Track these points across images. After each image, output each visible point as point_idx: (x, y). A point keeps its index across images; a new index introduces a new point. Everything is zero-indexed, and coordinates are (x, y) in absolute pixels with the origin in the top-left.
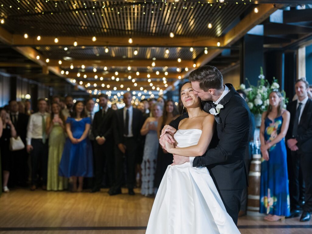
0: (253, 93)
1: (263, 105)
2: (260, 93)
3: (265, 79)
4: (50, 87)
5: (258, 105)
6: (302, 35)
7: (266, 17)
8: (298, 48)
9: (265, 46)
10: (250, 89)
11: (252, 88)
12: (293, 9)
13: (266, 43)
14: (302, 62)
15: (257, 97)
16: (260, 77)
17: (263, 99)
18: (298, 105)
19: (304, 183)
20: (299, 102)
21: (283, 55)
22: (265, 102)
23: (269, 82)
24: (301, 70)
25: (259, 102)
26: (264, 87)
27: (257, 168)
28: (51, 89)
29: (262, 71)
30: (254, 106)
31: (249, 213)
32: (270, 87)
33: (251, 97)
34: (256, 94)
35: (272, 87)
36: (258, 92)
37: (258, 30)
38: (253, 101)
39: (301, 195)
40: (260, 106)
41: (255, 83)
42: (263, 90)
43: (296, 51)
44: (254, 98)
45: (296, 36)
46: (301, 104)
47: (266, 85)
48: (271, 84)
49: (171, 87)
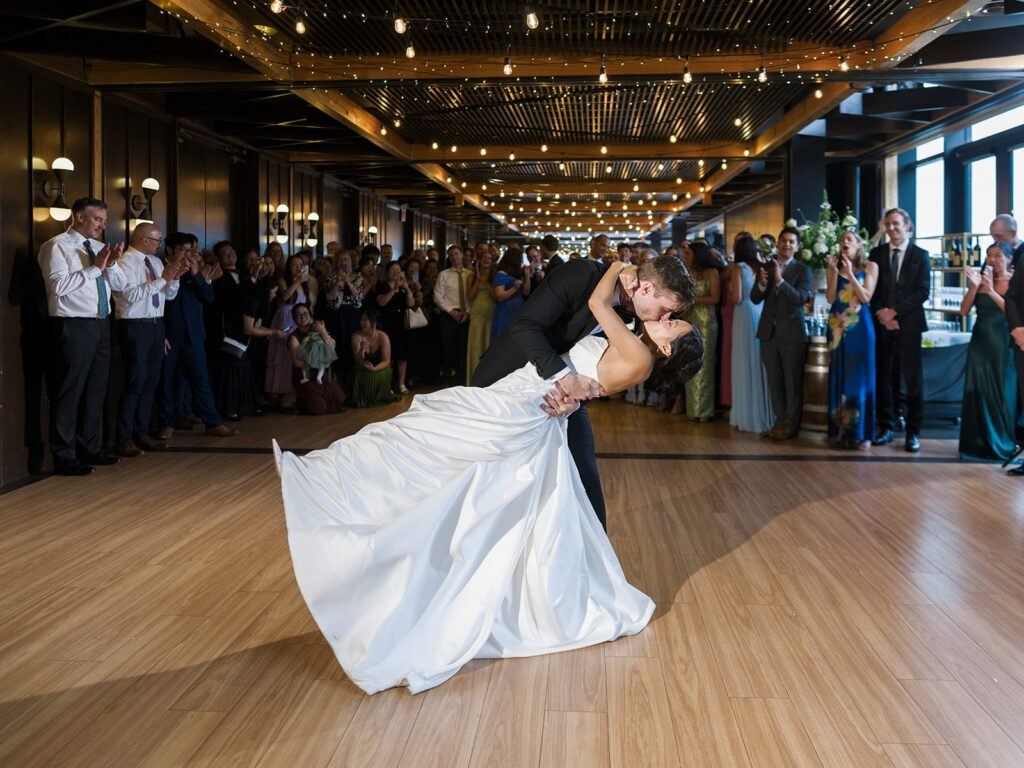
0: (811, 233)
1: (828, 253)
2: (824, 233)
3: (831, 210)
4: (464, 227)
5: (821, 253)
6: (896, 134)
7: (835, 106)
8: (883, 157)
9: (827, 154)
10: (806, 227)
11: (810, 224)
12: (879, 90)
13: (828, 150)
14: (891, 180)
15: (819, 240)
16: (822, 206)
17: (829, 244)
18: (891, 254)
20: (893, 247)
21: (858, 169)
22: (833, 248)
23: (839, 214)
24: (891, 194)
25: (823, 248)
26: (830, 224)
27: (821, 360)
28: (465, 231)
29: (826, 197)
30: (814, 254)
31: (803, 434)
32: (840, 224)
33: (809, 240)
34: (818, 235)
35: (845, 223)
36: (820, 232)
37: (816, 127)
38: (811, 246)
39: (897, 407)
40: (823, 256)
41: (814, 216)
42: (829, 229)
43: (881, 162)
44: (814, 242)
45: (883, 137)
46: (897, 251)
47: (833, 220)
48: (842, 217)
49: (659, 226)
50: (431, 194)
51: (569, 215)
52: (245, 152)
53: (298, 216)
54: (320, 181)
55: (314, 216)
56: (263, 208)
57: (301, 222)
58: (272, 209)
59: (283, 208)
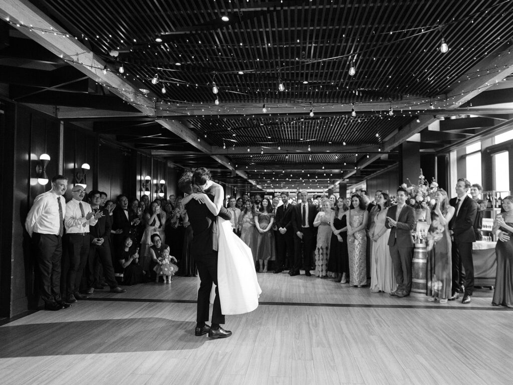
0: (414, 191)
1: (423, 201)
2: (422, 191)
3: (424, 179)
5: (420, 201)
6: (455, 141)
7: (426, 126)
8: (449, 152)
9: (421, 150)
10: (412, 188)
11: (414, 186)
12: (447, 119)
13: (421, 149)
14: (454, 164)
15: (418, 194)
16: (420, 177)
17: (424, 196)
18: (457, 201)
19: (463, 268)
20: (458, 198)
21: (436, 158)
22: (426, 198)
23: (429, 180)
24: (453, 170)
25: (421, 199)
26: (424, 186)
27: (421, 256)
29: (422, 173)
30: (416, 202)
31: (412, 294)
32: (429, 186)
33: (414, 195)
34: (418, 192)
35: (432, 186)
36: (419, 190)
37: (416, 137)
38: (415, 198)
39: (461, 280)
40: (421, 202)
41: (416, 182)
42: (423, 189)
43: (448, 154)
44: (416, 196)
45: (450, 142)
46: (459, 200)
47: (425, 184)
48: (430, 183)
50: (219, 170)
51: (289, 181)
52: (130, 150)
53: (155, 182)
54: (165, 164)
55: (163, 182)
56: (138, 178)
57: (157, 185)
58: (143, 178)
59: (148, 178)
